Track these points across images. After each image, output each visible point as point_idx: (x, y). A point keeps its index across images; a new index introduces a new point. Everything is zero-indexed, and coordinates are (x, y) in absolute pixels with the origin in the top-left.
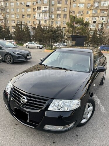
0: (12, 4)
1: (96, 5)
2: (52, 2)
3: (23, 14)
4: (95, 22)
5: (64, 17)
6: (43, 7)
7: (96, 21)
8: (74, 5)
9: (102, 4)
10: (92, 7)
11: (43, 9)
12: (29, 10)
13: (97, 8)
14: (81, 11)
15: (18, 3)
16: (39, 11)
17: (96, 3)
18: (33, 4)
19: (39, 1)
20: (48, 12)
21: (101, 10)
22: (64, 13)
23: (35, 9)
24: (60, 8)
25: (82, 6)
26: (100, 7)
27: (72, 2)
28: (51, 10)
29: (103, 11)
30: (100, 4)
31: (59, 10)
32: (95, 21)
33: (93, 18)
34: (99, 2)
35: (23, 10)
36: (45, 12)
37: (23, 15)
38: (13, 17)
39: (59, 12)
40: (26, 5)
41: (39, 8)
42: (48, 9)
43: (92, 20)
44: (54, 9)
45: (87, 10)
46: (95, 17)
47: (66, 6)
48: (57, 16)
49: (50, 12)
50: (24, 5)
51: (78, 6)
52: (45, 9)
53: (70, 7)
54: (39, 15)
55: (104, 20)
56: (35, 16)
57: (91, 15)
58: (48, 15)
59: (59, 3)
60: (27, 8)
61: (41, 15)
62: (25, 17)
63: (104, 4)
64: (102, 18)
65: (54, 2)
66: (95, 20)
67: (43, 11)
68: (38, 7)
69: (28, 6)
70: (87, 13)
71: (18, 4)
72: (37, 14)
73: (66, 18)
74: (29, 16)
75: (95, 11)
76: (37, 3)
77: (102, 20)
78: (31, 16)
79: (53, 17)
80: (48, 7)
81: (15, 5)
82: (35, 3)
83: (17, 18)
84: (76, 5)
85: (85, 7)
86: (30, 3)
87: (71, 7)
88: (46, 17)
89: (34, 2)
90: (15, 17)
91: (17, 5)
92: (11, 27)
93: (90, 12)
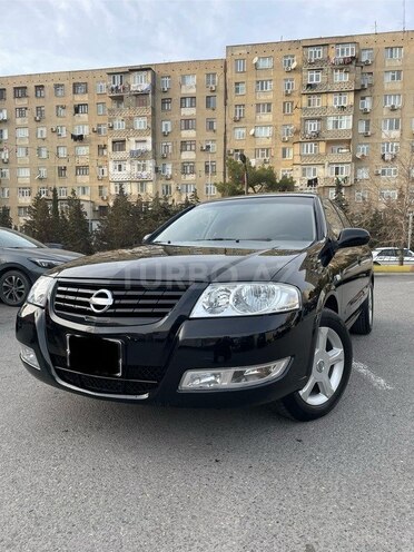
0: (23, 133)
1: (312, 127)
2: (164, 123)
3: (62, 165)
4: (313, 182)
5: (207, 172)
6: (133, 140)
7: (316, 180)
8: (237, 131)
9: (330, 126)
10: (299, 137)
11: (131, 146)
12: (83, 150)
13: (316, 138)
14: (263, 149)
15: (45, 130)
16: (120, 155)
17: (309, 123)
18: (98, 131)
19: (116, 122)
20: (150, 155)
21: (329, 143)
22: (204, 158)
23: (102, 148)
24: (193, 142)
25: (265, 133)
26: (323, 133)
27: (229, 121)
28: (161, 151)
29: (336, 148)
30: (325, 127)
31: (188, 147)
32: (312, 177)
33: (304, 170)
34: (319, 119)
35: (62, 152)
36: (139, 156)
37: (62, 170)
38: (25, 175)
39: (187, 156)
40: (73, 136)
41: (119, 144)
42: (149, 146)
43: (304, 175)
44: (169, 146)
45: (283, 145)
46: (312, 167)
47: (210, 135)
48: (184, 168)
49: (159, 156)
50: (64, 134)
51: (252, 132)
52: (141, 147)
53: (225, 138)
54: (120, 166)
55: (344, 176)
56: (105, 169)
57: (297, 160)
58: (150, 164)
59: (187, 128)
60: (76, 143)
61: (127, 167)
62: (70, 173)
63: (336, 124)
64: (337, 168)
65: (169, 123)
66: (314, 174)
67: (132, 153)
68: (114, 142)
69: (80, 138)
70: (284, 156)
71: (43, 131)
72: (111, 164)
73: (214, 173)
74: (82, 169)
75: (309, 148)
76: (112, 128)
77: (337, 173)
78: (91, 170)
79: (169, 171)
80: (149, 139)
81: (33, 135)
82: (103, 128)
83: (40, 179)
84: (244, 131)
85: (274, 136)
86: (86, 128)
87: (228, 139)
88: (144, 173)
89: (99, 125)
90: (32, 175)
91: (39, 136)
92: (17, 210)
93: (293, 152)
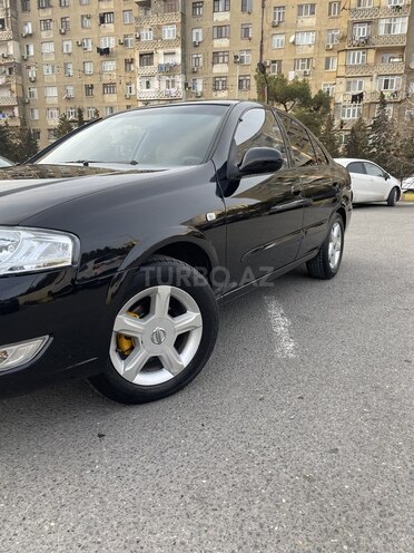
0: (49, 48)
1: (361, 32)
2: (195, 31)
3: (89, 83)
4: (357, 98)
5: (240, 87)
6: (161, 52)
7: (361, 95)
8: (276, 38)
9: (382, 31)
10: (347, 44)
11: (160, 59)
12: (110, 66)
13: (365, 45)
14: (303, 60)
15: (70, 43)
16: (148, 70)
17: (357, 26)
18: (125, 44)
19: (144, 32)
20: (180, 69)
21: (379, 51)
22: (238, 70)
23: (129, 62)
24: (225, 53)
25: (306, 40)
26: (374, 40)
27: (267, 27)
28: (191, 64)
29: (387, 56)
30: (376, 31)
31: (221, 61)
32: (357, 92)
33: (349, 83)
34: (369, 23)
35: (89, 68)
36: (168, 70)
37: (89, 88)
38: (53, 92)
39: (219, 69)
40: (99, 50)
41: (147, 58)
42: (178, 59)
43: (348, 89)
44: (200, 58)
45: (327, 54)
46: (358, 80)
47: (245, 44)
48: (215, 84)
49: (189, 70)
50: (90, 48)
51: (292, 40)
52: (170, 60)
53: (262, 46)
54: (148, 83)
55: (394, 90)
56: (133, 86)
57: (342, 72)
58: (179, 79)
59: (220, 36)
60: (102, 58)
61: (155, 83)
62: (97, 92)
63: (389, 27)
64: (387, 81)
65: (200, 31)
66: (360, 88)
67: (160, 67)
68: (141, 55)
69: (105, 52)
70: (327, 67)
71: (69, 45)
72: (138, 80)
73: (249, 88)
74: (109, 87)
75: (356, 58)
76: (138, 39)
77: (386, 87)
78: (119, 88)
79: (200, 88)
80: (179, 50)
81: (59, 49)
82: (129, 39)
83: (68, 99)
84: (283, 38)
85: (317, 44)
86: (112, 39)
87: (265, 48)
88: (173, 90)
89: (125, 36)
90: (60, 95)
91: (65, 51)
92: (47, 133)
93: (338, 62)
